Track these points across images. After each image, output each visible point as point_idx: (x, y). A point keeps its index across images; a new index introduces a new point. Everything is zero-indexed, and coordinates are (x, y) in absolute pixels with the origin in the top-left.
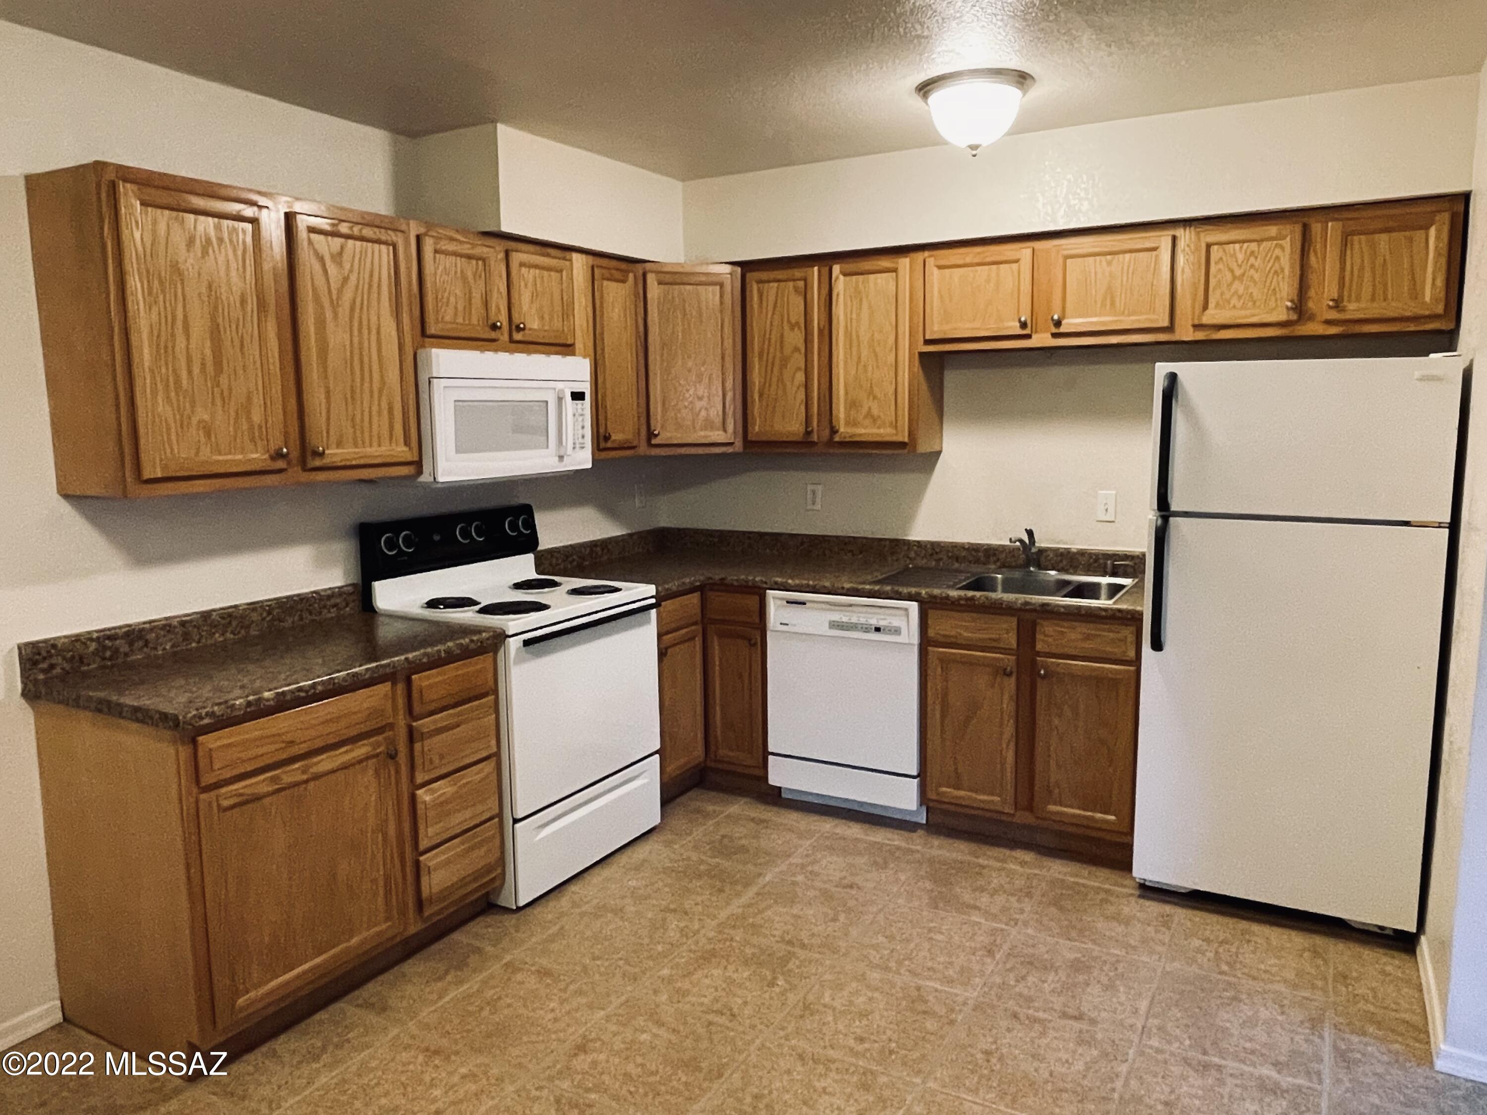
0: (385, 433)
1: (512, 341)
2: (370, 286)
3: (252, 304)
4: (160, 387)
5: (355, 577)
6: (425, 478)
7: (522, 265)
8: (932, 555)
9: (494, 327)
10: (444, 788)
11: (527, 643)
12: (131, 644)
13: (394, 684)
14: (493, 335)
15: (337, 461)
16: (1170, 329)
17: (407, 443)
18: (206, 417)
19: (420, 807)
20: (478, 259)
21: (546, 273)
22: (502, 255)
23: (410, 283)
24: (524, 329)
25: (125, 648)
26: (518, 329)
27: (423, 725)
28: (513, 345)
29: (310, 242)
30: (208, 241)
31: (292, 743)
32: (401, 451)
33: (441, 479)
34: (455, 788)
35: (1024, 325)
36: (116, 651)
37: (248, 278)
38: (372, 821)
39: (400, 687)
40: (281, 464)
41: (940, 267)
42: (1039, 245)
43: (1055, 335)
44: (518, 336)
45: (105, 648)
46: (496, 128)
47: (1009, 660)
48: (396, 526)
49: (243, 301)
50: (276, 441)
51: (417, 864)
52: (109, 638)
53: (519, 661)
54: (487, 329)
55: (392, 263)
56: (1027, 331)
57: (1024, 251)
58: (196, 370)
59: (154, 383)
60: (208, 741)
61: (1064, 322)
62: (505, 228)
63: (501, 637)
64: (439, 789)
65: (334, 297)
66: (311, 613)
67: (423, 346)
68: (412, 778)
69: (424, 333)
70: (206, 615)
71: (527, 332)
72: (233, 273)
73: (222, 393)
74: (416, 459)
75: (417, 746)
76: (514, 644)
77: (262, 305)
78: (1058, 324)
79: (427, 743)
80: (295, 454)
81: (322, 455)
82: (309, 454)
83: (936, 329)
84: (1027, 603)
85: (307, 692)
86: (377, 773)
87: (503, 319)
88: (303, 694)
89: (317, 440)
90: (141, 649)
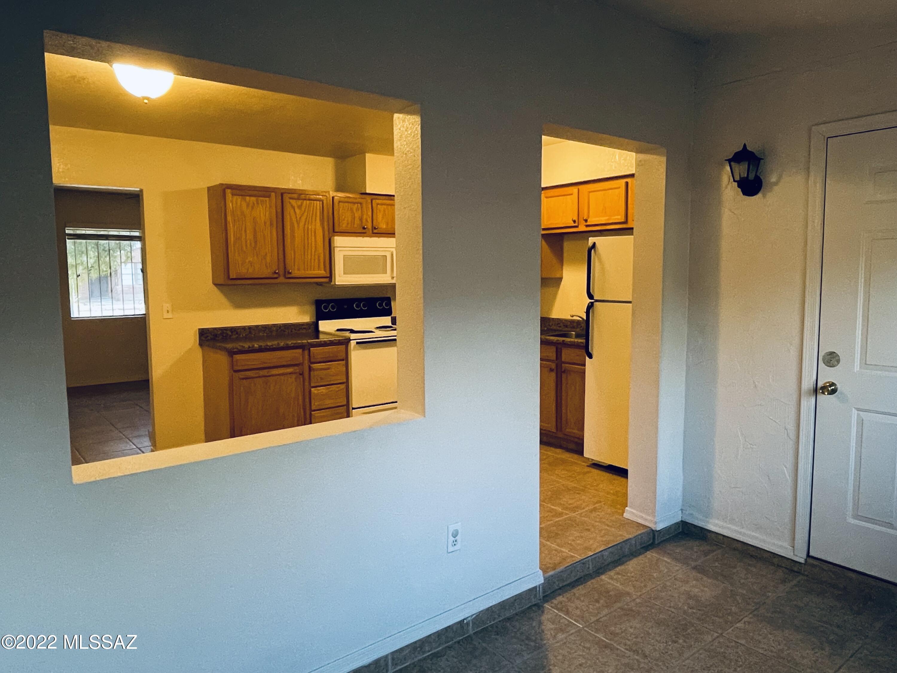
0: (317, 265)
1: (374, 233)
2: (313, 214)
3: (268, 223)
4: (237, 250)
5: (314, 320)
6: (333, 283)
7: (378, 204)
8: (557, 324)
9: (364, 228)
10: (322, 390)
11: (357, 343)
12: (232, 332)
13: (304, 350)
14: (364, 231)
15: (297, 275)
16: (626, 222)
17: (325, 270)
18: (251, 259)
19: (312, 395)
20: (358, 203)
21: (389, 207)
22: (370, 201)
23: (328, 213)
24: (377, 228)
25: (230, 333)
26: (375, 228)
27: (315, 366)
28: (374, 235)
29: (290, 203)
30: (254, 203)
31: (265, 363)
32: (322, 272)
33: (337, 283)
34: (327, 391)
35: (574, 222)
36: (227, 334)
37: (267, 215)
38: (293, 395)
39: (306, 352)
40: (276, 276)
41: (546, 197)
42: (581, 187)
43: (587, 226)
44: (375, 231)
45: (223, 333)
46: (365, 155)
47: (553, 366)
48: (328, 301)
49: (265, 223)
50: (274, 268)
51: (311, 414)
52: (225, 330)
53: (354, 349)
54: (362, 229)
55: (321, 206)
56: (576, 224)
57: (575, 190)
58: (248, 245)
59: (234, 249)
60: (238, 357)
61: (588, 220)
62: (367, 192)
63: (349, 340)
64: (321, 390)
65: (298, 219)
66: (295, 330)
67: (334, 236)
68: (310, 384)
69: (334, 232)
70: (257, 326)
71: (378, 229)
72: (262, 215)
73: (257, 252)
74: (328, 275)
75: (312, 373)
76: (353, 343)
77: (271, 224)
78: (586, 221)
79: (315, 372)
80: (282, 273)
81: (290, 273)
82: (287, 273)
83: (545, 223)
84: (558, 340)
85: (270, 347)
86: (296, 378)
87: (370, 226)
88: (268, 347)
89: (289, 268)
90: (235, 335)
